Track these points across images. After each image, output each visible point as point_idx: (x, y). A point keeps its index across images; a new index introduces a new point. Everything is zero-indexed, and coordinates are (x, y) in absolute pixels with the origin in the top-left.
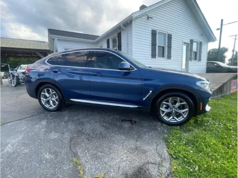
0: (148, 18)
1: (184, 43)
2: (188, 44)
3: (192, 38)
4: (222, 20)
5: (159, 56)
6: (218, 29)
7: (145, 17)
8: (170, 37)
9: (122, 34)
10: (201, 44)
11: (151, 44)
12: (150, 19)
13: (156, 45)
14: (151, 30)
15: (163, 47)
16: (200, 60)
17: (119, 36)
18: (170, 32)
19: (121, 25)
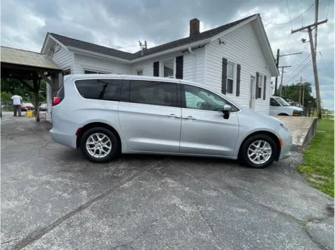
0: (220, 42)
1: (252, 77)
2: (254, 78)
3: (258, 71)
4: (278, 50)
5: (228, 92)
7: (218, 42)
8: (239, 68)
9: (184, 60)
10: (265, 77)
11: (221, 77)
12: (222, 44)
13: (226, 78)
14: (222, 57)
15: (232, 81)
16: (264, 99)
18: (238, 62)
19: (190, 49)
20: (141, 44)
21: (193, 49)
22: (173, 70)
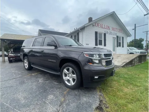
2: (115, 38)
3: (118, 35)
6: (133, 29)
7: (92, 25)
8: (105, 34)
10: (123, 38)
11: (95, 39)
12: (94, 26)
13: (97, 39)
14: (95, 31)
15: (101, 40)
17: (78, 34)
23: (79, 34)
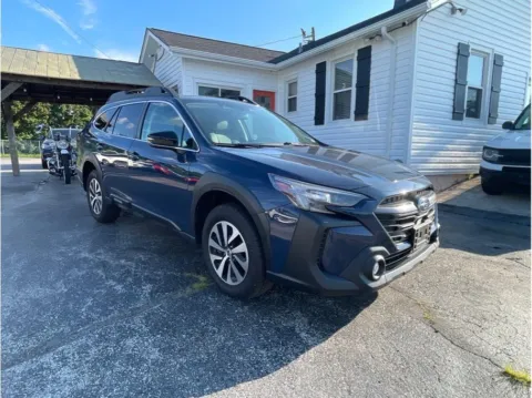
0: (453, 10)
5: (468, 115)
7: (447, 10)
9: (372, 53)
11: (452, 83)
12: (458, 13)
13: (464, 85)
14: (456, 43)
15: (480, 91)
18: (498, 51)
19: (384, 30)
20: (304, 33)
21: (391, 30)
22: (351, 77)
23: (370, 57)
